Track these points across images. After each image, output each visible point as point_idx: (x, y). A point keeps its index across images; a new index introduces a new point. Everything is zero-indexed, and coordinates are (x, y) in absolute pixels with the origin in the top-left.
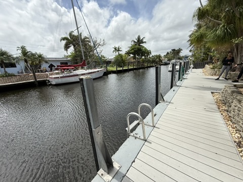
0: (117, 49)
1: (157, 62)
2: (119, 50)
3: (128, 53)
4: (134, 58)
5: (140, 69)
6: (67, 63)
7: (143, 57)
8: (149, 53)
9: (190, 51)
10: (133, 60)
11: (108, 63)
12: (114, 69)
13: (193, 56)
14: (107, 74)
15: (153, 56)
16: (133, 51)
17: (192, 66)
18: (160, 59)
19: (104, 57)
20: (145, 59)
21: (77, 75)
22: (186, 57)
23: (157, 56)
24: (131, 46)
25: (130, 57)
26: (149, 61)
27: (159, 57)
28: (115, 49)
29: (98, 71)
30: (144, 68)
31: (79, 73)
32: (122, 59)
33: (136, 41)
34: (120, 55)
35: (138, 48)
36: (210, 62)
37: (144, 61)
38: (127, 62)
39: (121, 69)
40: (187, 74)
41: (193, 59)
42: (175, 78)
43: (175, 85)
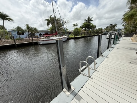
1: (99, 33)
2: (76, 26)
3: (82, 27)
4: (85, 30)
5: (88, 37)
6: (48, 33)
7: (91, 30)
8: (94, 27)
9: (123, 25)
10: (84, 32)
11: (70, 33)
12: (73, 36)
13: (125, 29)
14: (69, 39)
15: (97, 29)
16: (85, 26)
17: (123, 35)
18: (101, 31)
19: (68, 30)
20: (92, 31)
21: (53, 40)
22: (120, 30)
23: (99, 29)
24: (84, 23)
25: (82, 30)
26: (94, 32)
27: (101, 29)
28: (74, 25)
29: (64, 38)
30: (91, 36)
31: (54, 39)
32: (78, 31)
33: (87, 20)
34: (76, 28)
35: (88, 24)
37: (91, 32)
38: (81, 32)
39: (77, 36)
40: (119, 40)
41: (125, 31)
42: (111, 42)
43: (110, 47)
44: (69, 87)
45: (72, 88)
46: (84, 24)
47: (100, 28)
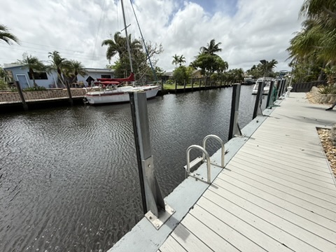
0: (178, 60)
1: (236, 80)
2: (181, 61)
3: (194, 65)
4: (202, 72)
5: (209, 88)
6: (109, 77)
7: (216, 72)
8: (225, 65)
9: (291, 65)
10: (200, 76)
11: (165, 78)
12: (173, 87)
13: (293, 72)
14: (162, 93)
15: (230, 71)
16: (201, 62)
17: (290, 87)
18: (241, 76)
19: (160, 70)
20: (219, 74)
21: (122, 93)
22: (282, 74)
23: (236, 71)
25: (196, 71)
26: (223, 78)
27: (240, 72)
28: (176, 58)
29: (150, 89)
30: (215, 88)
31: (124, 91)
32: (185, 74)
33: (207, 48)
34: (181, 67)
35: (209, 58)
36: (321, 83)
37: (216, 78)
38: (191, 77)
39: (183, 87)
40: (281, 99)
41: (293, 77)
42: (261, 103)
43: (259, 114)
44: (161, 208)
45: (169, 209)
46: (199, 56)
47: (238, 68)
